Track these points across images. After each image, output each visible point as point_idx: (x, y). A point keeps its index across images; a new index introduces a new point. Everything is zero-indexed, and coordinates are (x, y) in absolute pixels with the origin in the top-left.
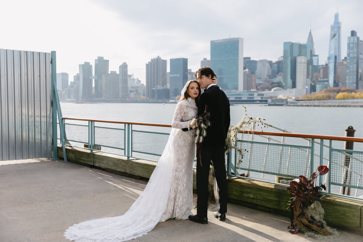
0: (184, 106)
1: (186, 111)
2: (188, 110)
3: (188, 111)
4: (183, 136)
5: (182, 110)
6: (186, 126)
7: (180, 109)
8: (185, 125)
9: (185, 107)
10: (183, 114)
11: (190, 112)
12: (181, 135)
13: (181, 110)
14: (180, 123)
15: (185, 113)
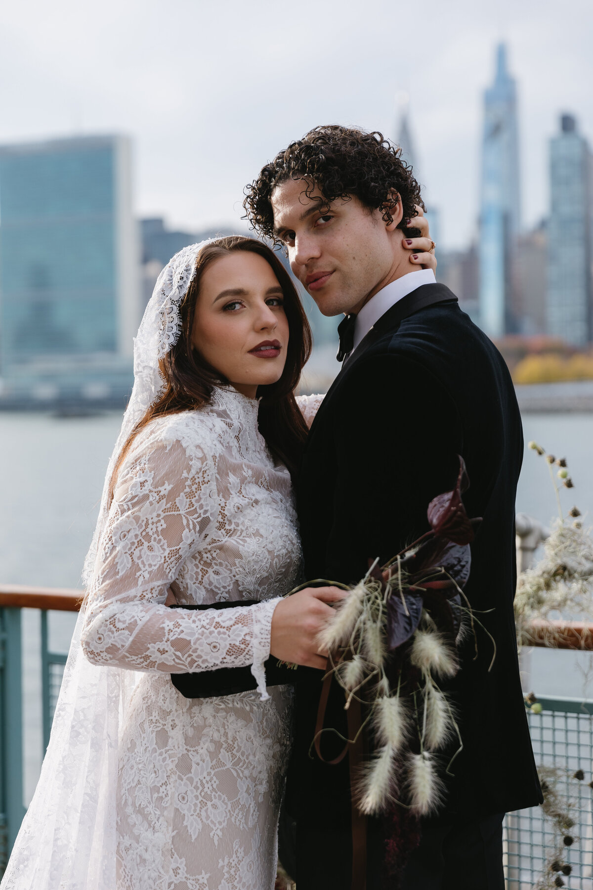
0: (203, 459)
1: (212, 504)
2: (236, 500)
3: (230, 510)
4: (205, 746)
5: (182, 501)
6: (233, 650)
7: (167, 488)
8: (224, 645)
9: (213, 471)
10: (188, 536)
11: (251, 513)
12: (187, 740)
13: (171, 496)
14: (168, 624)
15: (204, 523)
